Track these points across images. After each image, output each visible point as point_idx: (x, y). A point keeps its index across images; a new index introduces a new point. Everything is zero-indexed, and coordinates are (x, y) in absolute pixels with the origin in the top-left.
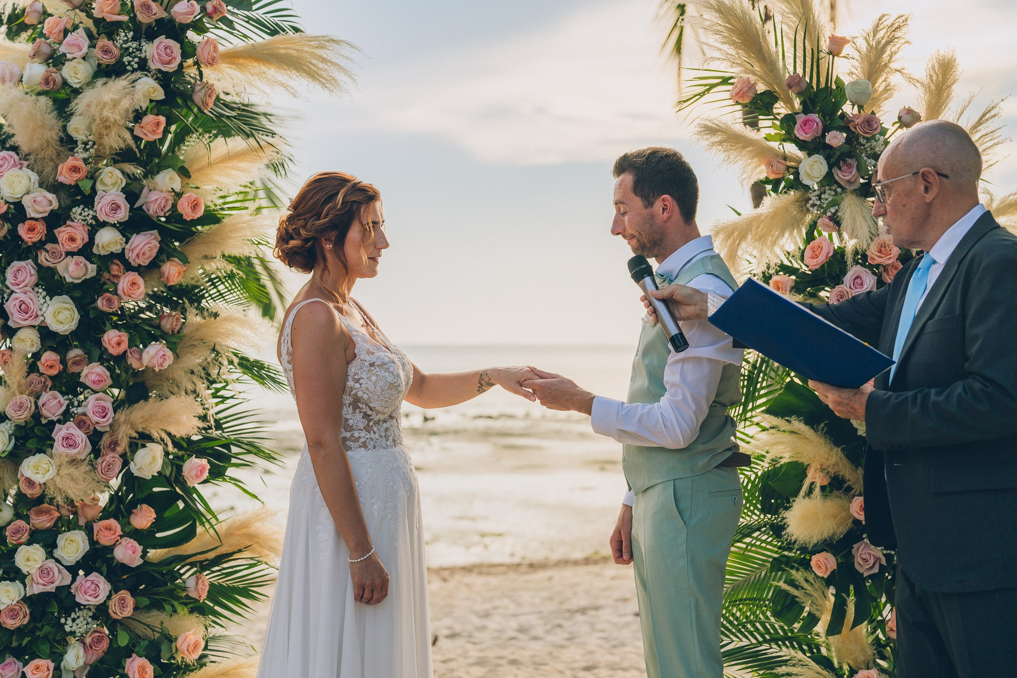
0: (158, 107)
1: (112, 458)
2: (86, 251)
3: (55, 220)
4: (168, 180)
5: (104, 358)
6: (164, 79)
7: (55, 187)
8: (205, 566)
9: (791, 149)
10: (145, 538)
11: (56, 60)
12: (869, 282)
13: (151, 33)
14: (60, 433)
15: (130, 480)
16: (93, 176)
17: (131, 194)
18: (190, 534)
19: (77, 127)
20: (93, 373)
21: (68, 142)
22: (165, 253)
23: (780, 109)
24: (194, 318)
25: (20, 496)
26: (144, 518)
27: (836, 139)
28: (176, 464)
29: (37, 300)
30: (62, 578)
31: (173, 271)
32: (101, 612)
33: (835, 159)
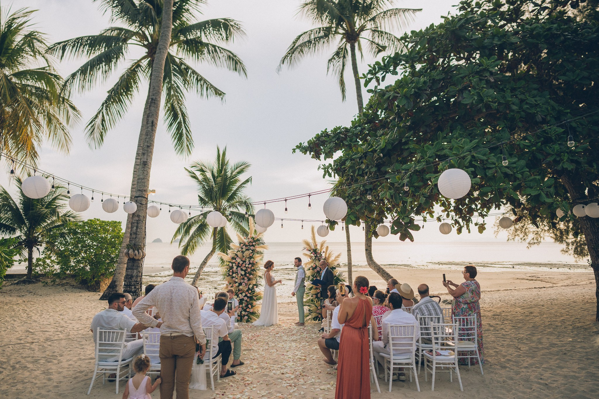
0: (251, 253)
1: (247, 286)
2: (245, 267)
3: (242, 264)
4: (252, 259)
5: (247, 277)
6: (252, 250)
7: (242, 261)
8: (255, 296)
9: (312, 255)
10: (250, 293)
11: (242, 248)
12: (319, 268)
13: (251, 246)
14: (243, 284)
15: (249, 288)
16: (246, 260)
17: (249, 261)
18: (254, 293)
19: (244, 255)
20: (246, 278)
21: (243, 256)
22: (252, 266)
23: (311, 251)
24: (254, 272)
25: (239, 289)
26: (250, 292)
27: (315, 255)
28: (253, 286)
29: (241, 271)
30: (243, 297)
31: (253, 268)
32: (246, 301)
33: (316, 257)
